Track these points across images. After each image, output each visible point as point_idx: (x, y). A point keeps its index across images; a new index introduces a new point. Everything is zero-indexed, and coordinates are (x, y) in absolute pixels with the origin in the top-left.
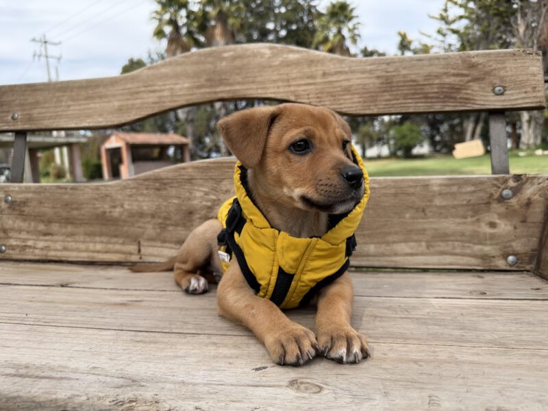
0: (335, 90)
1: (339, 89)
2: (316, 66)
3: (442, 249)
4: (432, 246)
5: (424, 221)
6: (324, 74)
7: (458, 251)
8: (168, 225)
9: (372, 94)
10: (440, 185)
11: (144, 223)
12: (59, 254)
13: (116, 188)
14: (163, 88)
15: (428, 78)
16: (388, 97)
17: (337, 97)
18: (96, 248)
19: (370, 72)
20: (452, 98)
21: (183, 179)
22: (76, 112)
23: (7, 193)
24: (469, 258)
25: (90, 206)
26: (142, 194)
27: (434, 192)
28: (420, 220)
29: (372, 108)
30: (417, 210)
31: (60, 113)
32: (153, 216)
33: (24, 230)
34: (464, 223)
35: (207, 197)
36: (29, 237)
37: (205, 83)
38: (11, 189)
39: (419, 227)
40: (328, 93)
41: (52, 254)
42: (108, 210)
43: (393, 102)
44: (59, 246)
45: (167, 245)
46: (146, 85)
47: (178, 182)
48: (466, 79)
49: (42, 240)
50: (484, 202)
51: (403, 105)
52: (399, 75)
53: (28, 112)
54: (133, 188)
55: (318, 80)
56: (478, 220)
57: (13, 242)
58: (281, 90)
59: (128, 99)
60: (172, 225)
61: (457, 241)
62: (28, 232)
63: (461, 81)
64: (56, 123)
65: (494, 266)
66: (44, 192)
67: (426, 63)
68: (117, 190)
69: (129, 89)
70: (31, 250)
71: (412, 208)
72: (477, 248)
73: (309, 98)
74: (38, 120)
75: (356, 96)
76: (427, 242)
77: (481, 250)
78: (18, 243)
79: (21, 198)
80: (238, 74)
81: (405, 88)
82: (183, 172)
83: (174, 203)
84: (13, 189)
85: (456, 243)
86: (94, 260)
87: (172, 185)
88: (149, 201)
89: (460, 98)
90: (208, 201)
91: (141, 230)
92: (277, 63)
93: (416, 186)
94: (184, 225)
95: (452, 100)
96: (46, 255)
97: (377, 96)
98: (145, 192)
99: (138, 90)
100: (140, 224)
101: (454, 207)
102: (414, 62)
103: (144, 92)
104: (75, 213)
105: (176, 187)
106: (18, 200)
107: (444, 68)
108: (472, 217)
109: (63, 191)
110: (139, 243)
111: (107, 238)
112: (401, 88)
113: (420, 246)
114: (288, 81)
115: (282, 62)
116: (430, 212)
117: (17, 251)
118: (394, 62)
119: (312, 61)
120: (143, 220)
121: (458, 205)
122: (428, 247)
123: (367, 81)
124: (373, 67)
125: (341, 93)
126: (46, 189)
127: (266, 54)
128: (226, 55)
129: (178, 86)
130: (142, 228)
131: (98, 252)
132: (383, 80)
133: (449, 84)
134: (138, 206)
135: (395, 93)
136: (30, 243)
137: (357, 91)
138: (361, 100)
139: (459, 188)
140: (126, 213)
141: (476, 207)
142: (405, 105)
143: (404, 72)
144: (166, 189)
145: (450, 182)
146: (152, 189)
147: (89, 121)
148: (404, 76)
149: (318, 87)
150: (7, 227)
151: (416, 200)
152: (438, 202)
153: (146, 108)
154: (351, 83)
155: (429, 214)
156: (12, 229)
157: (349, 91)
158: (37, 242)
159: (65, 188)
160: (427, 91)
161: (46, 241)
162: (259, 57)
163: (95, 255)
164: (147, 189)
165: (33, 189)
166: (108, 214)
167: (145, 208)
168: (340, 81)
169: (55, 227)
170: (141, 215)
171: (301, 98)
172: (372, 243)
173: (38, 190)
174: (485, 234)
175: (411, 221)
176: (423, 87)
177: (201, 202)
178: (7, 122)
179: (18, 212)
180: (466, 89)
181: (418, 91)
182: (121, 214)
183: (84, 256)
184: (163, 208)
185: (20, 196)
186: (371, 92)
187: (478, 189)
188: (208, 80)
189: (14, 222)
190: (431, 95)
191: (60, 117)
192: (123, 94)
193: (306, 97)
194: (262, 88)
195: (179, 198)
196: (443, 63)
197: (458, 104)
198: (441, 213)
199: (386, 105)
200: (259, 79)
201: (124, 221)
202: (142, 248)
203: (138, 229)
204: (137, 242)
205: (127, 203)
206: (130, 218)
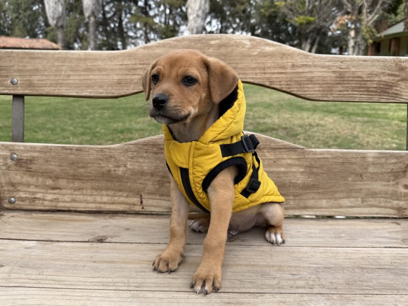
0: (301, 79)
1: (304, 79)
2: (287, 58)
3: (371, 203)
4: (365, 201)
5: (361, 183)
6: (293, 66)
7: (382, 204)
8: (165, 182)
9: (329, 85)
10: (374, 158)
12: (68, 205)
13: (119, 151)
15: (370, 75)
16: (341, 89)
17: (302, 86)
18: (104, 200)
19: (328, 67)
20: (386, 92)
22: (77, 82)
23: (13, 151)
24: (389, 210)
25: (96, 165)
26: (142, 157)
27: (368, 162)
28: (359, 183)
29: (329, 96)
30: (357, 175)
31: (60, 81)
32: (152, 175)
33: (32, 185)
34: (388, 185)
36: (38, 190)
38: (16, 148)
39: (357, 187)
40: (296, 81)
41: (61, 205)
42: (113, 169)
43: (344, 93)
44: (67, 198)
45: (165, 198)
48: (397, 78)
49: (50, 193)
50: (402, 170)
51: (351, 96)
52: (349, 72)
53: (27, 78)
54: (134, 151)
55: (288, 71)
56: (397, 183)
57: (23, 195)
58: (259, 76)
59: (126, 74)
61: (382, 197)
62: (36, 186)
63: (393, 80)
64: (57, 91)
65: (405, 215)
66: (50, 152)
67: (369, 63)
68: (120, 153)
70: (41, 202)
71: (353, 173)
72: (395, 202)
73: (280, 85)
74: (38, 87)
75: (317, 86)
76: (362, 198)
77: (398, 204)
78: (28, 195)
79: (27, 156)
81: (353, 82)
84: (19, 148)
85: (382, 199)
86: (101, 210)
88: (148, 162)
89: (392, 93)
91: (142, 186)
92: (256, 53)
93: (358, 158)
95: (386, 94)
96: (55, 206)
97: (333, 87)
98: (145, 155)
99: (135, 66)
100: (143, 182)
101: (382, 173)
102: (361, 62)
104: (82, 170)
106: (25, 158)
107: (381, 69)
108: (393, 181)
109: (69, 151)
110: (141, 196)
111: (113, 192)
112: (350, 82)
113: (357, 201)
114: (264, 69)
115: (260, 52)
116: (366, 176)
117: (27, 202)
118: (347, 61)
119: (284, 54)
120: (144, 178)
121: (384, 172)
122: (362, 202)
123: (325, 75)
124: (330, 63)
125: (306, 83)
126: (51, 149)
127: (247, 45)
128: (213, 42)
130: (144, 184)
131: (105, 203)
132: (337, 75)
133: (385, 82)
134: (139, 166)
135: (346, 85)
136: (39, 196)
137: (317, 82)
138: (321, 89)
139: (386, 160)
140: (129, 172)
141: (397, 174)
142: (353, 96)
143: (353, 69)
144: (162, 153)
145: (381, 155)
146: (150, 152)
147: (89, 90)
148: (353, 72)
149: (288, 76)
150: (15, 181)
151: (357, 168)
152: (371, 169)
154: (313, 75)
155: (365, 178)
156: (21, 184)
157: (312, 81)
158: (47, 195)
159: (71, 149)
160: (368, 86)
161: (55, 194)
162: (241, 47)
163: (102, 205)
164: (146, 152)
165: (39, 149)
166: (112, 172)
167: (145, 168)
168: (306, 72)
169: (62, 183)
170: (142, 173)
171: (274, 85)
172: (324, 199)
173: (44, 150)
174: (401, 193)
175: (352, 183)
176: (366, 82)
178: (6, 86)
179: (25, 169)
180: (396, 87)
181: (363, 86)
182: (124, 172)
183: (92, 207)
185: (26, 155)
186: (328, 84)
187: (399, 161)
189: (22, 177)
190: (371, 89)
191: (61, 85)
192: (120, 69)
193: (279, 83)
196: (382, 65)
197: (390, 98)
198: (373, 178)
199: (339, 94)
201: (128, 178)
202: (143, 200)
203: (140, 185)
204: (139, 195)
205: (129, 163)
206: (133, 176)
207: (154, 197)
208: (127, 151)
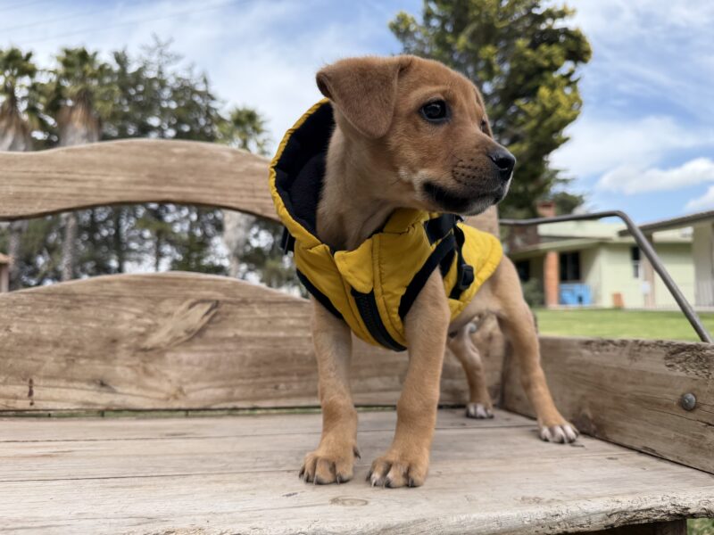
8: (78, 357)
11: (42, 354)
14: (86, 177)
21: (106, 296)
26: (41, 314)
32: (56, 344)
35: (139, 320)
37: (147, 179)
45: (76, 384)
46: (61, 170)
47: (97, 300)
59: (31, 186)
60: (86, 357)
69: (34, 172)
76: (400, 376)
80: (191, 175)
82: (106, 286)
83: (91, 328)
87: (89, 303)
88: (52, 323)
90: (140, 325)
91: (35, 364)
94: (104, 358)
98: (47, 310)
99: (48, 175)
100: (39, 357)
103: (58, 179)
105: (95, 306)
110: (31, 382)
113: (393, 380)
114: (253, 191)
115: (247, 169)
120: (40, 350)
122: (401, 381)
127: (228, 158)
129: (109, 179)
130: (37, 360)
134: (33, 330)
140: (13, 340)
144: (79, 308)
146: (58, 307)
153: (59, 200)
162: (218, 160)
164: (50, 307)
167: (45, 333)
170: (38, 342)
177: (131, 327)
182: (4, 340)
184: (73, 334)
188: (151, 176)
192: (23, 178)
194: (221, 195)
195: (98, 320)
200: (218, 184)
201: (9, 351)
202: (34, 389)
203: (31, 362)
204: (28, 380)
205: (15, 325)
206: (19, 347)
207: (55, 383)
208: (15, 303)
